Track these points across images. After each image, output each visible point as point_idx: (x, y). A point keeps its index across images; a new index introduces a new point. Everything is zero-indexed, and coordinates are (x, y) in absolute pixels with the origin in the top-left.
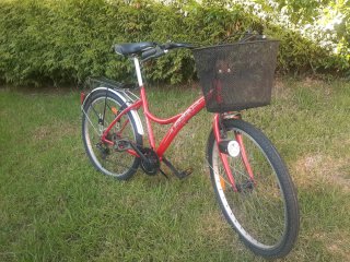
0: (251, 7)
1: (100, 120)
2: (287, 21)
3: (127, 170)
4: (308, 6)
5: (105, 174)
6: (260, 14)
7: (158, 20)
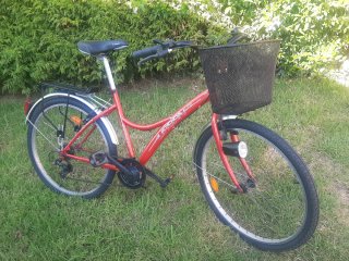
0: (197, 8)
1: (59, 133)
2: (229, 22)
3: (98, 187)
4: (248, 9)
5: (67, 195)
6: (204, 15)
7: (98, 16)
